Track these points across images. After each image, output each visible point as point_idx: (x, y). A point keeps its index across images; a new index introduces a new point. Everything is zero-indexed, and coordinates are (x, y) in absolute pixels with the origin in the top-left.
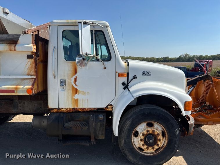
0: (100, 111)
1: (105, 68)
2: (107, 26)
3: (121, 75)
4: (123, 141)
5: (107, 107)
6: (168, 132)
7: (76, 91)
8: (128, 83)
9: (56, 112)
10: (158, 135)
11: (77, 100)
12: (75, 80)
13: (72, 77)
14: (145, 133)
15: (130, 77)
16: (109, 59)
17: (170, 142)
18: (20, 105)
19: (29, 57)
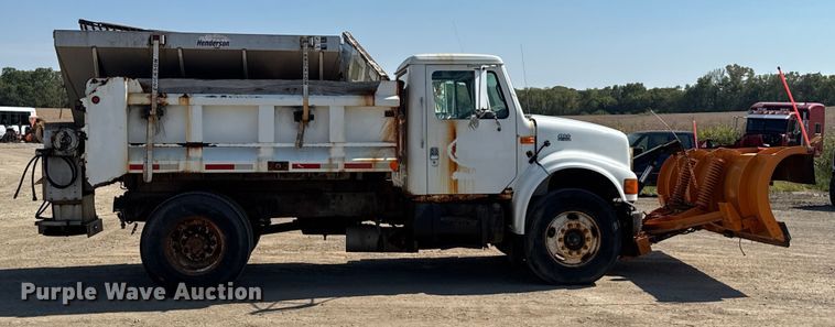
0: (492, 198)
1: (499, 130)
2: (501, 65)
3: (525, 140)
4: (531, 244)
5: (503, 193)
6: (603, 229)
7: (454, 167)
8: (537, 153)
9: (424, 202)
10: (586, 230)
11: (456, 182)
12: (454, 149)
13: (448, 144)
14: (566, 228)
15: (540, 143)
16: (504, 114)
17: (605, 244)
18: (333, 201)
19: (388, 114)
